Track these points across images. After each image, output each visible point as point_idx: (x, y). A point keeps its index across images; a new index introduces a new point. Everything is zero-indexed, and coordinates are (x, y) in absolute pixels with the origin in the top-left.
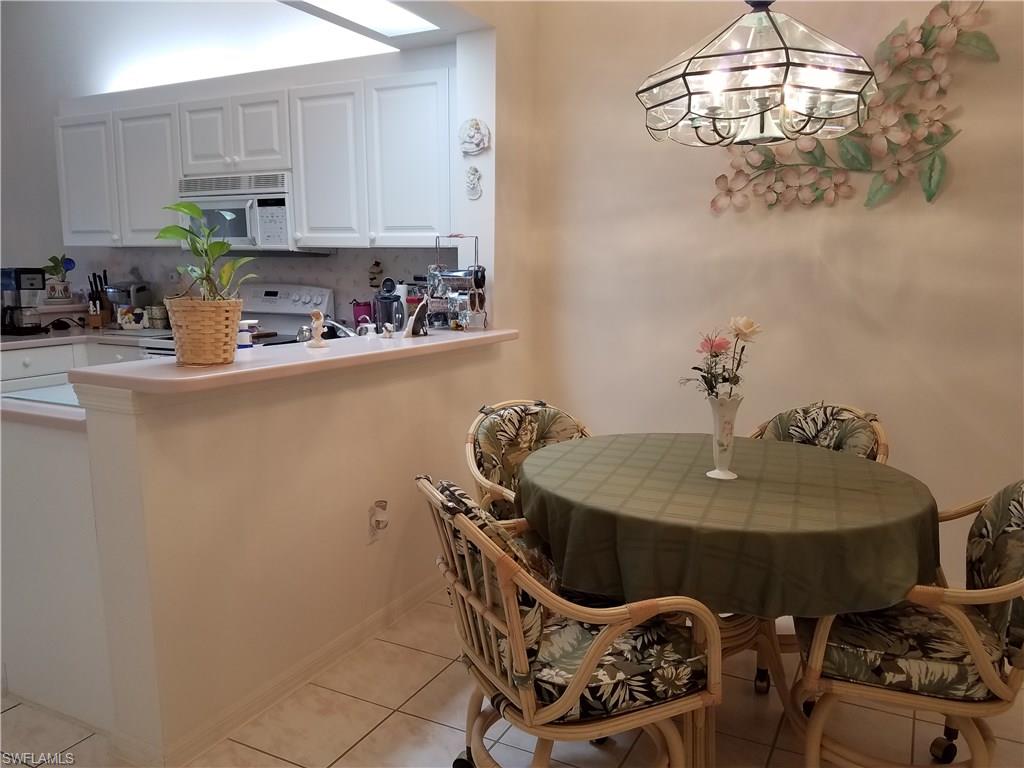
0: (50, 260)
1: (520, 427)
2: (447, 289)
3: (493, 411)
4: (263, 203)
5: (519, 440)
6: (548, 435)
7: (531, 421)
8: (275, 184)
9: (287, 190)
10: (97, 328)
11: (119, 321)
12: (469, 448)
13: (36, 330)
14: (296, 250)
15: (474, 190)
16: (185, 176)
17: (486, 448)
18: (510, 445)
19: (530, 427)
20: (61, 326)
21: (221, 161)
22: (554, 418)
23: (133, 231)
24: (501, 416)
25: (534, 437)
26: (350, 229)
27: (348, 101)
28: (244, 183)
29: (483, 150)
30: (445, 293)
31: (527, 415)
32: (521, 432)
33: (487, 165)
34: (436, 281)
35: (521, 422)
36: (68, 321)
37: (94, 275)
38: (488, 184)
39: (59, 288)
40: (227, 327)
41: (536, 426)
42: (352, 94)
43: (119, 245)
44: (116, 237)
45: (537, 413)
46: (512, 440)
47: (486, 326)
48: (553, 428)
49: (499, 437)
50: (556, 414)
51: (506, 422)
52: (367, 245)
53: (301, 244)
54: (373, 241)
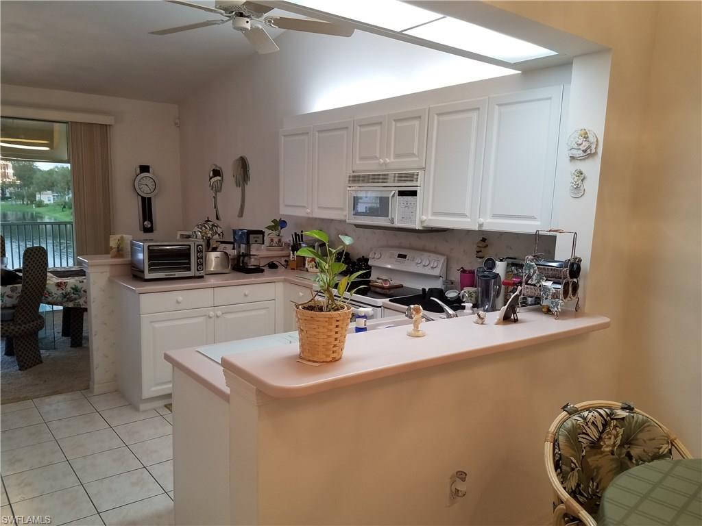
0: (272, 221)
1: (603, 431)
2: (541, 278)
3: (576, 411)
4: (402, 193)
5: (602, 443)
6: (633, 442)
7: (615, 427)
8: (412, 180)
9: (420, 185)
10: (294, 269)
11: (306, 266)
12: (548, 447)
14: (421, 228)
15: (578, 190)
16: (353, 172)
17: (565, 451)
18: (591, 447)
19: (614, 432)
20: (272, 266)
21: (377, 161)
22: (643, 425)
23: (319, 207)
24: (585, 419)
25: (618, 442)
26: (464, 215)
27: (474, 115)
28: (391, 178)
29: (588, 155)
30: (539, 282)
31: (612, 419)
32: (604, 435)
33: (592, 169)
34: (532, 271)
35: (605, 424)
36: (277, 263)
37: (296, 233)
38: (592, 185)
39: (276, 240)
40: (337, 333)
41: (621, 431)
42: (478, 109)
43: (310, 216)
44: (309, 211)
45: (623, 419)
46: (594, 443)
48: (640, 436)
49: (580, 440)
50: (644, 422)
51: (589, 424)
52: (476, 228)
53: (425, 225)
54: (481, 225)
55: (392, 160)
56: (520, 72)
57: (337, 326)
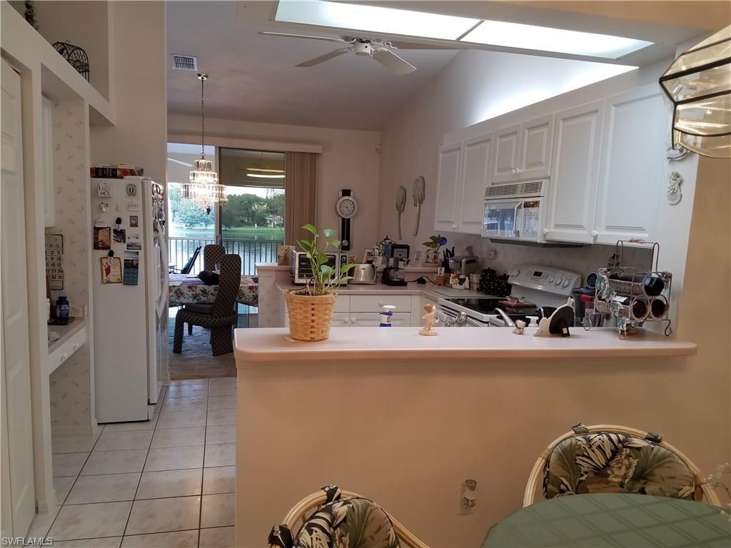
0: (431, 238)
1: (612, 458)
2: (611, 293)
3: (586, 432)
4: (527, 205)
5: (609, 472)
6: (649, 477)
7: (628, 456)
8: (536, 190)
9: (541, 195)
10: (440, 285)
11: (451, 283)
13: (402, 283)
14: (544, 242)
15: (675, 196)
16: (493, 184)
17: (555, 469)
18: (595, 474)
19: (626, 462)
20: (421, 281)
21: (509, 173)
22: (662, 460)
23: (464, 222)
24: (589, 441)
25: (631, 474)
26: (581, 227)
27: (594, 118)
29: (686, 154)
30: (608, 297)
31: (624, 447)
32: (613, 464)
33: (689, 170)
34: (602, 284)
35: (615, 452)
36: (426, 279)
37: (447, 249)
38: (689, 190)
39: (432, 256)
40: (313, 315)
41: (635, 462)
42: (597, 111)
43: (456, 231)
44: (454, 226)
45: (639, 449)
46: (599, 470)
47: (668, 335)
48: (657, 471)
49: (578, 462)
50: (664, 457)
51: (594, 448)
52: (590, 241)
53: (548, 238)
55: (524, 170)
56: (638, 67)
57: (313, 309)
